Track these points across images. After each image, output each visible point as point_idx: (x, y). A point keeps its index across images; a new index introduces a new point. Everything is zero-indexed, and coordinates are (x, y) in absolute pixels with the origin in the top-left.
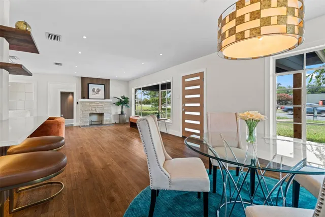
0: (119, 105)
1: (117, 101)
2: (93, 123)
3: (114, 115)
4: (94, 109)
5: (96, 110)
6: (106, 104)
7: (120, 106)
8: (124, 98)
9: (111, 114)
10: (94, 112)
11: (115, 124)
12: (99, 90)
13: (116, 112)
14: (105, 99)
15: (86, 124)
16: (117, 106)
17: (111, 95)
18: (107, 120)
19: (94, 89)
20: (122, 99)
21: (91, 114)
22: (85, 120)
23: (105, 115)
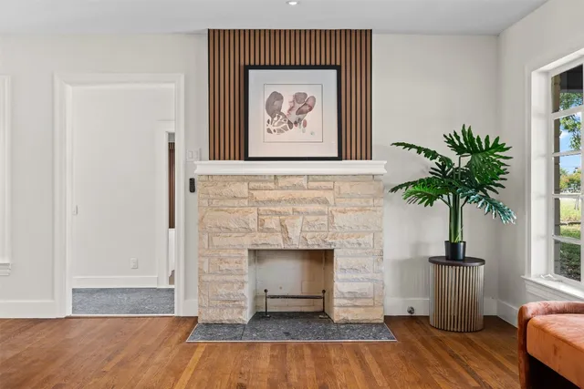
0: (430, 200)
1: (421, 168)
2: (274, 306)
3: (403, 265)
4: (272, 223)
5: (283, 227)
6: (346, 187)
7: (441, 207)
8: (466, 144)
9: (381, 254)
10: (277, 242)
11: (411, 320)
12: (304, 105)
13: (417, 246)
14: (339, 158)
15: (227, 316)
16: (418, 207)
17: (384, 130)
18: (354, 296)
19: (277, 97)
20: (453, 156)
21: (257, 255)
22: (222, 291)
23: (339, 260)
